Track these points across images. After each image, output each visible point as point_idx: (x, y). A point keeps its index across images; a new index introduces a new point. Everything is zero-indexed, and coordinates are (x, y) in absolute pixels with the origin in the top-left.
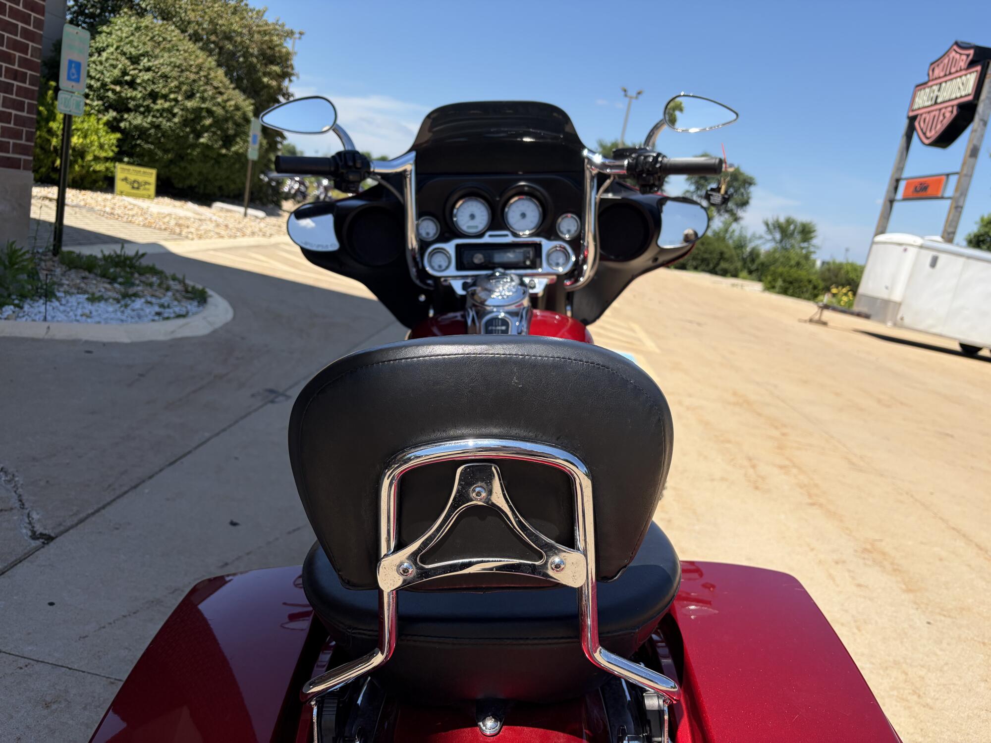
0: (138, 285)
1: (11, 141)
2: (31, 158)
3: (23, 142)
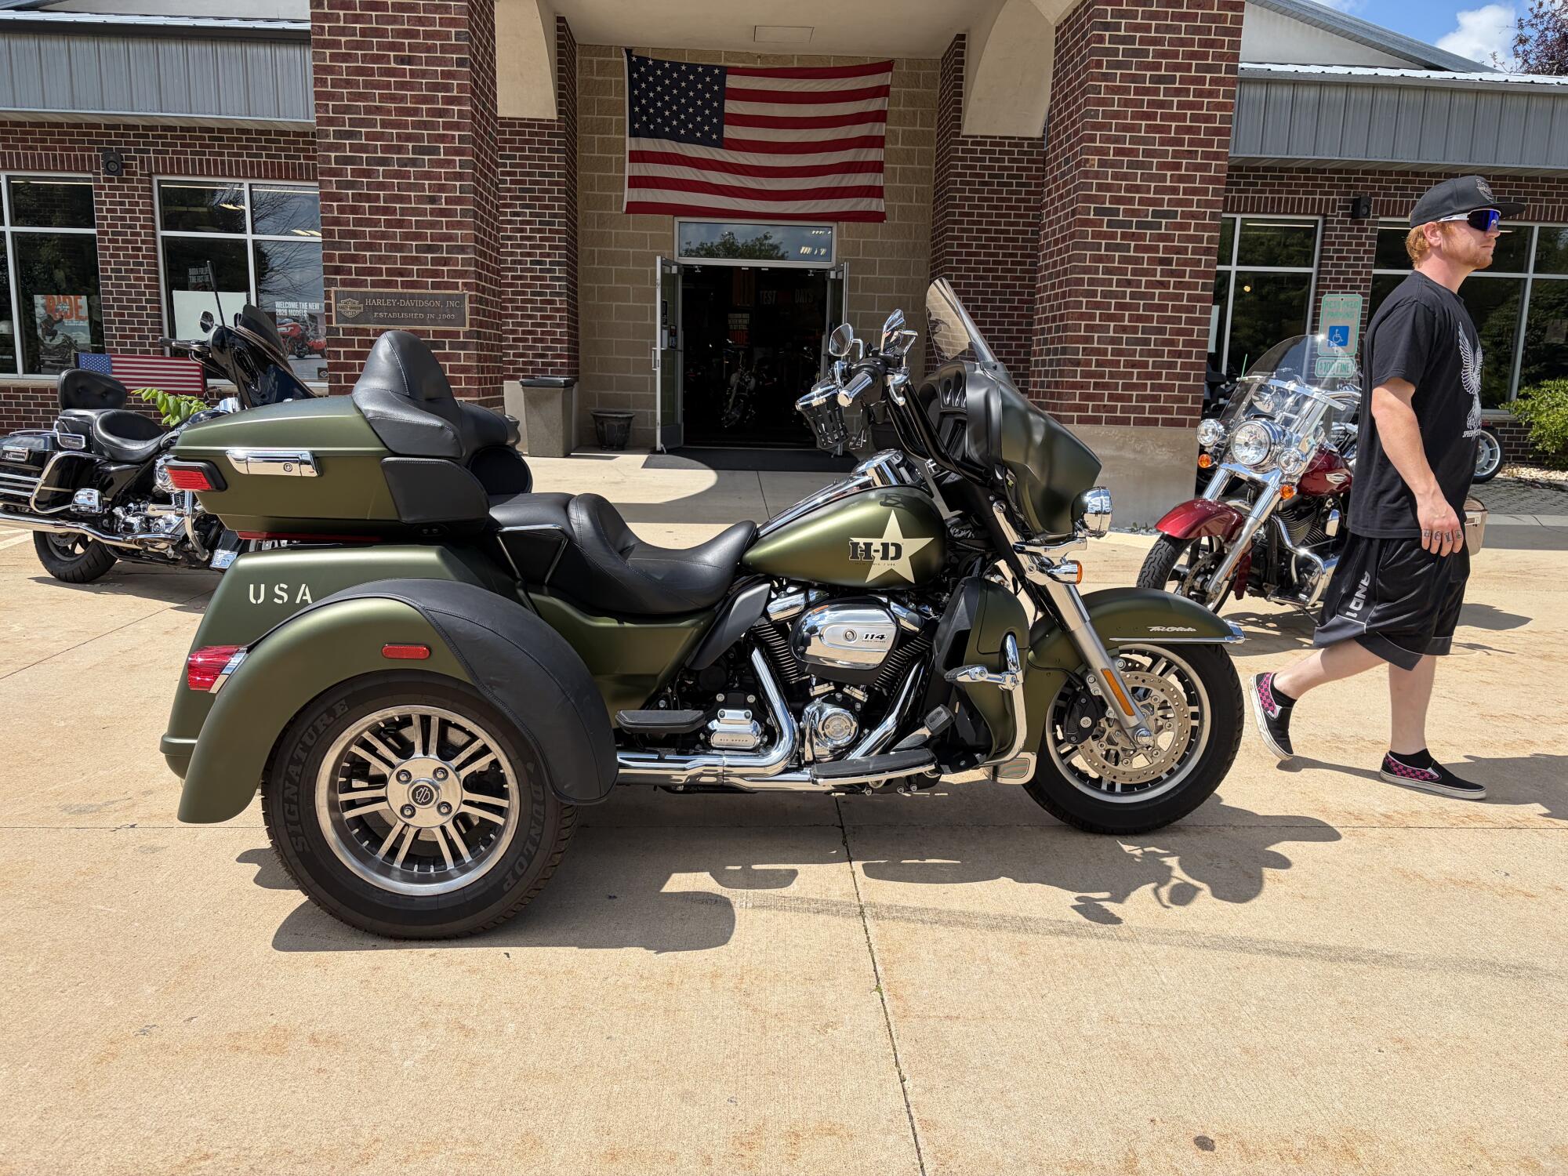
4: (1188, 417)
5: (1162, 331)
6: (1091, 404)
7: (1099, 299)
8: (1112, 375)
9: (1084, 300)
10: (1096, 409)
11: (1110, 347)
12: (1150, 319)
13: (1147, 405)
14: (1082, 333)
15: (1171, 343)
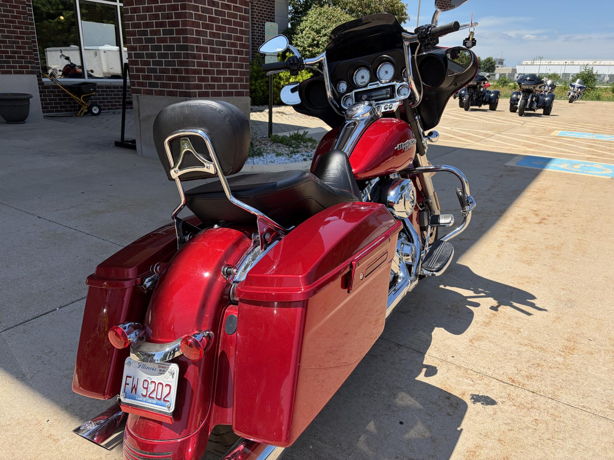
0: (302, 148)
1: (239, 84)
2: (248, 90)
3: (244, 83)
4: (245, 90)
5: (229, 37)
6: (203, 83)
7: (200, 13)
8: (212, 65)
9: (193, 12)
10: (206, 87)
11: (209, 46)
12: (224, 29)
13: (228, 83)
14: (195, 36)
15: (234, 45)
